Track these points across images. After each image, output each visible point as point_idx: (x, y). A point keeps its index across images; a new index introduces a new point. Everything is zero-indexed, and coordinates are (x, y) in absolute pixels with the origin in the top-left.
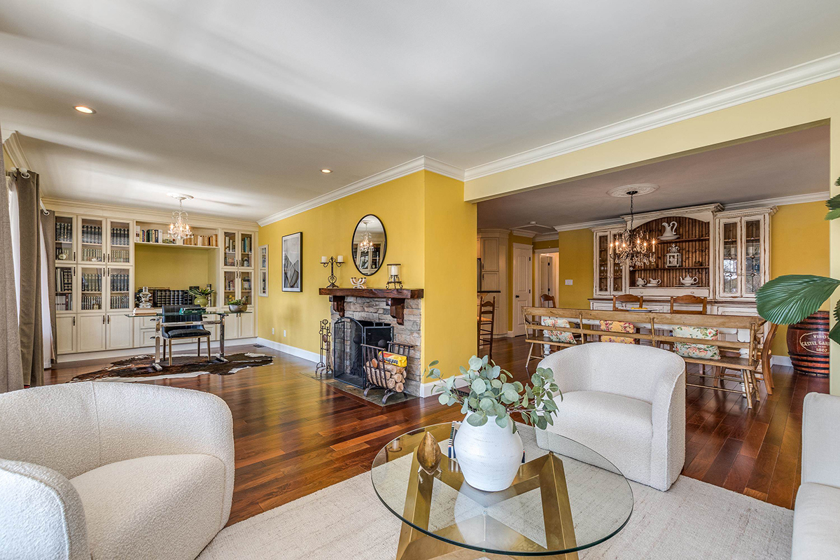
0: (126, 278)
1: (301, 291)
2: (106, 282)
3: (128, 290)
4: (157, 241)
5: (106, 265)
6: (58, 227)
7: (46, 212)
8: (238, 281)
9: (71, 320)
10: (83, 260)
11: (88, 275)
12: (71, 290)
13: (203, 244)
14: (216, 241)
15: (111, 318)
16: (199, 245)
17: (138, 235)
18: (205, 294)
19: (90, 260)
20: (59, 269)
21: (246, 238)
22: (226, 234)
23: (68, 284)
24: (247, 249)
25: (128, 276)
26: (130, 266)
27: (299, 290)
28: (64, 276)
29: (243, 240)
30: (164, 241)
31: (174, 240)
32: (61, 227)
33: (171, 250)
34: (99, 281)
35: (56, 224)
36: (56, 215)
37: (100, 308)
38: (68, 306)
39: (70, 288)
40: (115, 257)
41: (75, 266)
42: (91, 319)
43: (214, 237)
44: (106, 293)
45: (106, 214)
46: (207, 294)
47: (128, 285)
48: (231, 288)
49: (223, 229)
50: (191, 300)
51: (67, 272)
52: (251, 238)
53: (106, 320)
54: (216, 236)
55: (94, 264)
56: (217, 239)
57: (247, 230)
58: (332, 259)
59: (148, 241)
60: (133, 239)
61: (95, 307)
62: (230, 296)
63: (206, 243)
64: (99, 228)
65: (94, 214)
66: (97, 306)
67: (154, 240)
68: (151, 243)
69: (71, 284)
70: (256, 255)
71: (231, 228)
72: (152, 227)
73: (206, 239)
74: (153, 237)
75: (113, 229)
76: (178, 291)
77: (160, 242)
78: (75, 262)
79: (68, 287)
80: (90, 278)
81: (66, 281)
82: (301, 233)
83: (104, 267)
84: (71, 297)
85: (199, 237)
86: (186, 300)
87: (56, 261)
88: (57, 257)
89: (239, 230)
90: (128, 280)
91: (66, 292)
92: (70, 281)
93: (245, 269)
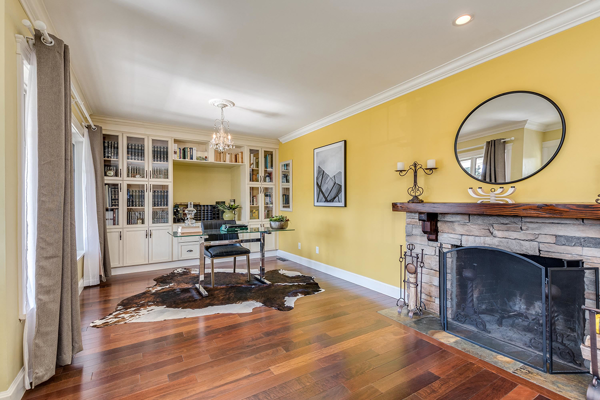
0: (165, 194)
1: (346, 206)
2: (149, 197)
3: (167, 205)
4: (192, 158)
5: (148, 181)
6: (106, 145)
7: (94, 127)
8: (261, 197)
9: (118, 235)
10: (128, 176)
11: (133, 191)
12: (118, 205)
13: (231, 161)
14: (242, 158)
15: (154, 233)
16: (228, 162)
17: (175, 153)
18: (232, 208)
19: (134, 177)
20: (107, 186)
21: (269, 155)
22: (251, 151)
23: (115, 200)
24: (269, 165)
25: (167, 192)
26: (169, 182)
27: (342, 204)
28: (111, 192)
29: (266, 157)
30: (197, 159)
31: (206, 157)
32: (108, 145)
33: (203, 168)
34: (142, 197)
35: (104, 142)
36: (104, 132)
37: (143, 223)
38: (115, 221)
39: (117, 203)
40: (156, 173)
41: (121, 182)
42: (135, 233)
43: (240, 154)
44: (148, 208)
45: (148, 132)
46: (234, 209)
47: (167, 201)
48: (255, 203)
49: (248, 146)
50: (218, 214)
51: (115, 187)
52: (272, 155)
53: (149, 235)
54: (242, 153)
55: (137, 180)
56: (242, 156)
57: (269, 147)
58: (415, 165)
59: (184, 158)
60: (172, 157)
61: (139, 221)
62: (254, 211)
63: (234, 160)
64: (141, 146)
65: (137, 132)
66: (141, 221)
67: (189, 157)
68: (186, 160)
69: (118, 200)
70: (277, 172)
71: (255, 146)
72: (188, 146)
73: (233, 157)
74: (188, 154)
75: (154, 147)
76: (207, 206)
77: (194, 160)
78: (121, 179)
79: (115, 202)
80: (134, 194)
81: (113, 197)
82: (345, 141)
83: (147, 183)
84: (118, 212)
85: (227, 154)
86: (214, 214)
87: (106, 178)
88: (106, 175)
89: (262, 148)
90: (167, 195)
91: (113, 207)
92: (117, 197)
93: (268, 184)
